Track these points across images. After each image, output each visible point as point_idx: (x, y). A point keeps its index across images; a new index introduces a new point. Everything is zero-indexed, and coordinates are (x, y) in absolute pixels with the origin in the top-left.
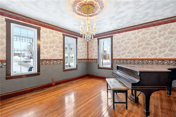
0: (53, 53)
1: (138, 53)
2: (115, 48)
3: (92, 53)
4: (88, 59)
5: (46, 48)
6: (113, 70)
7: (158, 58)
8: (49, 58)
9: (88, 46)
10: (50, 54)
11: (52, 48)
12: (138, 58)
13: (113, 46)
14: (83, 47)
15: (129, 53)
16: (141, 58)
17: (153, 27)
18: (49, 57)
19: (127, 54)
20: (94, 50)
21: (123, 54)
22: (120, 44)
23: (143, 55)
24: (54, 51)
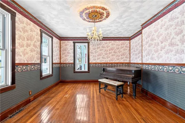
0: (30, 54)
1: (109, 59)
2: (92, 53)
3: (66, 56)
4: (60, 63)
5: (22, 46)
6: (89, 73)
7: (120, 62)
8: (26, 62)
9: (60, 48)
10: (27, 56)
11: (30, 47)
12: (109, 62)
13: (90, 51)
14: (57, 49)
15: (103, 58)
16: (111, 62)
17: (117, 41)
18: (25, 60)
19: (101, 59)
20: (68, 53)
21: (98, 59)
22: (96, 50)
23: (112, 60)
24: (31, 52)
